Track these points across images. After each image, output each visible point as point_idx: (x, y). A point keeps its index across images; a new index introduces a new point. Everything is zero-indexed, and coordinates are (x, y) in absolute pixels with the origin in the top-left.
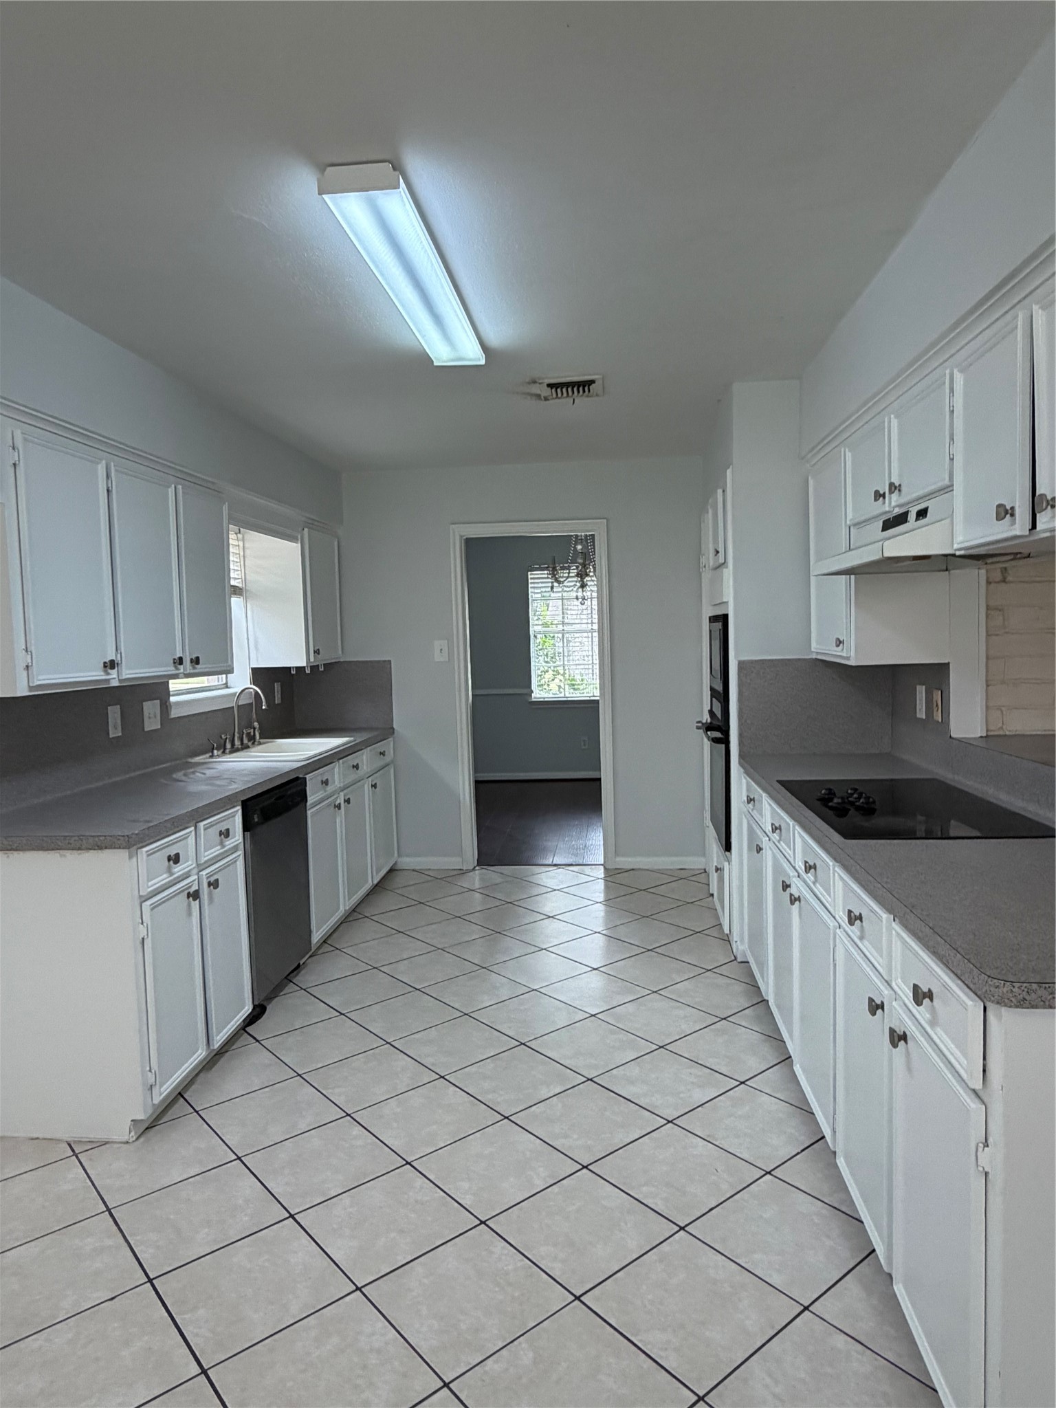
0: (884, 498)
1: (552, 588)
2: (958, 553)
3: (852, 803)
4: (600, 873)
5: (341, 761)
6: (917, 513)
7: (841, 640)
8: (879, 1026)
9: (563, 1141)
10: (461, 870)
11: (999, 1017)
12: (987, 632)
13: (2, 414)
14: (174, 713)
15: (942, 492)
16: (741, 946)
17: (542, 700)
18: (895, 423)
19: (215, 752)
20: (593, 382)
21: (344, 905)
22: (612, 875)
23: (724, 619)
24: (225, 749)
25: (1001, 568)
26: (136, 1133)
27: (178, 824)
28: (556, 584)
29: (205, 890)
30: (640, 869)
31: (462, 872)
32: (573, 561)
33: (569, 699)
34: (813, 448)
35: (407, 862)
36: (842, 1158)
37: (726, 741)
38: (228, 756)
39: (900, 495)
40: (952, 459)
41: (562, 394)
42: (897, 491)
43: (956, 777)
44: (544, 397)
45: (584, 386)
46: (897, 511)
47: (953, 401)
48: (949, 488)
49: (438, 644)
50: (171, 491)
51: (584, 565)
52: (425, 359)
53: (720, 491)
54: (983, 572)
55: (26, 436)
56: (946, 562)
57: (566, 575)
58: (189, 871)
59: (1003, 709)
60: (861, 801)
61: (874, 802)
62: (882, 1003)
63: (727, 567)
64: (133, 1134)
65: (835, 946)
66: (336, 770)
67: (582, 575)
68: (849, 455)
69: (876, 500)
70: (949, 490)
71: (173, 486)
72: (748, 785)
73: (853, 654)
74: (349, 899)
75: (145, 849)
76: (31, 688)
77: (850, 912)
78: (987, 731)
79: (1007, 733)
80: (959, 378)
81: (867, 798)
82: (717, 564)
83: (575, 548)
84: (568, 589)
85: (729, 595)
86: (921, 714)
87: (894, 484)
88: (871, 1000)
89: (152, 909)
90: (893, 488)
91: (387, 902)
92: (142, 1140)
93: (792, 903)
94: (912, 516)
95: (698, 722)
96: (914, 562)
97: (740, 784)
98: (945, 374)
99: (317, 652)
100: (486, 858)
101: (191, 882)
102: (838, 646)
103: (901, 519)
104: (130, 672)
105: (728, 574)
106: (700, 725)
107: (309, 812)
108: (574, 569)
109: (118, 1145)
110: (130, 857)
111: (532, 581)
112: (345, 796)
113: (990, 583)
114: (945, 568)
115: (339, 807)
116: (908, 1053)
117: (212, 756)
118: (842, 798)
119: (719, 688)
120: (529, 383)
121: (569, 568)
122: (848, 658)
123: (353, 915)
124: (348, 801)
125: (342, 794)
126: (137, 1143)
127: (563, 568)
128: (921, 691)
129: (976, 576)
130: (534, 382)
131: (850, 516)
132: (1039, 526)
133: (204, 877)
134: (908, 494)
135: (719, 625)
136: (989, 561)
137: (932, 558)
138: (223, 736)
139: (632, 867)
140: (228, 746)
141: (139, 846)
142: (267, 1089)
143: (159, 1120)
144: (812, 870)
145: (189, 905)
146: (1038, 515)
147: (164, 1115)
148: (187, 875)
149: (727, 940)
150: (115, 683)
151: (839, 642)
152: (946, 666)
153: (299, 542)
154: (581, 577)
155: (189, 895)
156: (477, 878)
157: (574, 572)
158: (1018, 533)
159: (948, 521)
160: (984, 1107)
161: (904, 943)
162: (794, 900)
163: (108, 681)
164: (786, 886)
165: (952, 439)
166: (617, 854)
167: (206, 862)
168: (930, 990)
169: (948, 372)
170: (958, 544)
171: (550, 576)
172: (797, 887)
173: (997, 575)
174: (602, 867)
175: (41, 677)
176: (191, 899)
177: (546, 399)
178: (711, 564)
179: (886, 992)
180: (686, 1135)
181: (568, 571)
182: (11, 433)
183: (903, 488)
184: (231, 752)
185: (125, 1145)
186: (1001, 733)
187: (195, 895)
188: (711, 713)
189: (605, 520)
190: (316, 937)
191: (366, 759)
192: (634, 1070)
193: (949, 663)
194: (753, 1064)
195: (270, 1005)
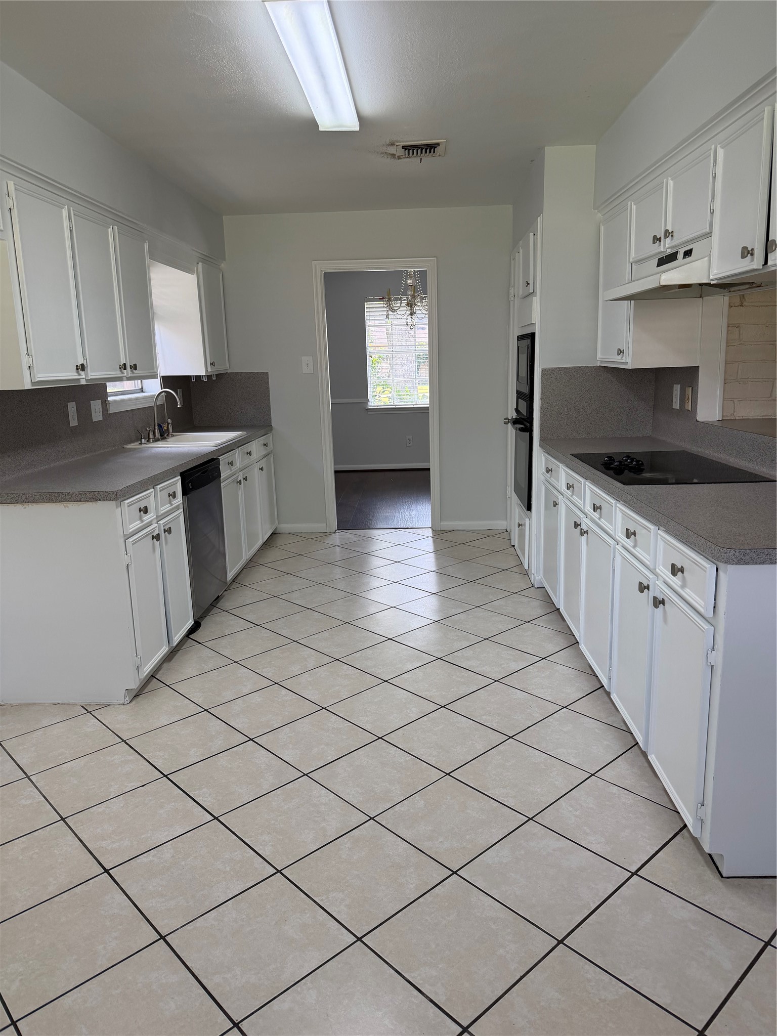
0: (660, 241)
1: (387, 316)
2: (712, 282)
3: (627, 465)
4: (429, 532)
5: (240, 448)
6: (684, 253)
7: (622, 350)
8: (645, 598)
9: (426, 693)
10: (325, 532)
11: (725, 572)
12: (727, 343)
13: (2, 170)
14: (112, 410)
15: (704, 237)
16: (537, 576)
17: (377, 407)
18: (671, 183)
19: (143, 440)
20: (438, 145)
21: (246, 555)
22: (439, 534)
23: (532, 336)
24: (149, 438)
25: (740, 295)
26: (129, 699)
27: (144, 486)
28: (390, 313)
29: (163, 535)
30: (458, 530)
31: (327, 534)
32: (405, 294)
33: (397, 407)
34: (606, 201)
35: (285, 527)
36: (615, 694)
37: (530, 430)
38: (153, 444)
39: (672, 240)
40: (712, 213)
41: (413, 154)
42: (670, 236)
43: (699, 449)
44: (398, 157)
45: (431, 148)
46: (669, 251)
47: (715, 170)
48: (709, 234)
49: (305, 359)
50: (110, 230)
51: (414, 297)
52: (313, 124)
53: (531, 235)
54: (727, 298)
55: (16, 186)
56: (702, 290)
57: (399, 305)
58: (152, 521)
59: (735, 400)
60: (634, 463)
61: (642, 464)
62: (648, 585)
63: (536, 296)
64: (127, 698)
65: (614, 557)
66: (237, 455)
67: (411, 305)
68: (634, 207)
69: (654, 243)
70: (708, 236)
71: (111, 226)
72: (546, 459)
73: (630, 360)
74: (249, 552)
75: (127, 502)
76: (33, 383)
77: (627, 530)
78: (723, 416)
79: (737, 418)
80: (721, 152)
81: (638, 461)
82: (527, 294)
83: (406, 282)
84: (400, 317)
85: (536, 318)
86: (676, 405)
87: (668, 230)
88: (640, 583)
89: (133, 544)
90: (668, 233)
91: (273, 555)
92: (134, 702)
93: (582, 534)
94: (680, 255)
95: (505, 419)
96: (679, 290)
97: (540, 459)
98: (711, 149)
99: (212, 364)
100: (344, 524)
101: (154, 528)
102: (619, 354)
103: (672, 257)
104: (92, 374)
105: (536, 301)
106: (507, 420)
107: (222, 485)
108: (404, 300)
109: (117, 706)
110: (117, 507)
111: (368, 310)
112: (243, 475)
113: (731, 307)
114: (700, 296)
115: (240, 482)
116: (665, 611)
117: (141, 444)
118: (620, 462)
119: (526, 390)
120: (389, 145)
121: (400, 299)
122: (626, 363)
123: (251, 564)
124: (245, 479)
125: (241, 473)
126: (131, 704)
127: (396, 299)
128: (677, 389)
129: (721, 301)
130: (393, 144)
131: (633, 255)
132: (769, 263)
133: (162, 525)
134: (679, 238)
135: (527, 342)
136: (732, 289)
137: (693, 286)
138: (148, 429)
139: (452, 529)
140: (151, 436)
141: (122, 499)
142: (215, 671)
143: (143, 690)
144: (599, 510)
145: (153, 544)
146: (769, 254)
147: (145, 688)
148: (150, 524)
149: (526, 574)
150: (83, 382)
151: (620, 352)
152: (696, 369)
153: (196, 273)
154: (411, 307)
155: (153, 537)
156: (339, 537)
157: (404, 303)
158: (755, 267)
159: (706, 259)
160: (713, 628)
161: (666, 542)
162: (583, 533)
163: (79, 380)
164: (577, 525)
165: (713, 198)
166: (441, 520)
167: (162, 515)
168: (682, 567)
169: (713, 147)
170: (713, 275)
171: (386, 306)
172: (585, 524)
173: (737, 301)
174: (431, 529)
175: (39, 376)
176: (155, 540)
177: (399, 158)
178: (521, 293)
179: (651, 576)
180: (508, 688)
181: (400, 302)
182: (5, 183)
183: (674, 234)
184: (153, 441)
185: (123, 706)
186: (733, 418)
187: (157, 537)
188: (517, 410)
189: (435, 258)
190: (230, 576)
191: (255, 447)
192: (469, 652)
193: (699, 366)
194: (551, 648)
195: (203, 621)
